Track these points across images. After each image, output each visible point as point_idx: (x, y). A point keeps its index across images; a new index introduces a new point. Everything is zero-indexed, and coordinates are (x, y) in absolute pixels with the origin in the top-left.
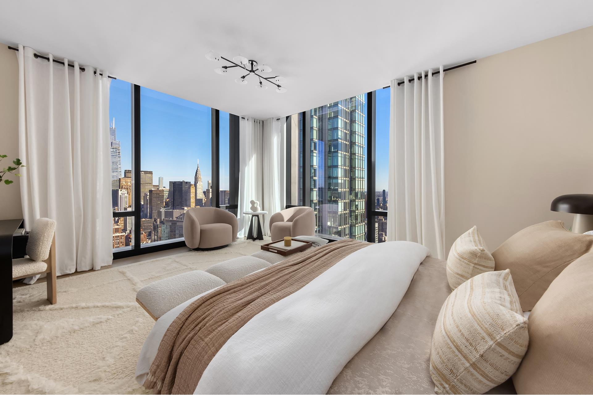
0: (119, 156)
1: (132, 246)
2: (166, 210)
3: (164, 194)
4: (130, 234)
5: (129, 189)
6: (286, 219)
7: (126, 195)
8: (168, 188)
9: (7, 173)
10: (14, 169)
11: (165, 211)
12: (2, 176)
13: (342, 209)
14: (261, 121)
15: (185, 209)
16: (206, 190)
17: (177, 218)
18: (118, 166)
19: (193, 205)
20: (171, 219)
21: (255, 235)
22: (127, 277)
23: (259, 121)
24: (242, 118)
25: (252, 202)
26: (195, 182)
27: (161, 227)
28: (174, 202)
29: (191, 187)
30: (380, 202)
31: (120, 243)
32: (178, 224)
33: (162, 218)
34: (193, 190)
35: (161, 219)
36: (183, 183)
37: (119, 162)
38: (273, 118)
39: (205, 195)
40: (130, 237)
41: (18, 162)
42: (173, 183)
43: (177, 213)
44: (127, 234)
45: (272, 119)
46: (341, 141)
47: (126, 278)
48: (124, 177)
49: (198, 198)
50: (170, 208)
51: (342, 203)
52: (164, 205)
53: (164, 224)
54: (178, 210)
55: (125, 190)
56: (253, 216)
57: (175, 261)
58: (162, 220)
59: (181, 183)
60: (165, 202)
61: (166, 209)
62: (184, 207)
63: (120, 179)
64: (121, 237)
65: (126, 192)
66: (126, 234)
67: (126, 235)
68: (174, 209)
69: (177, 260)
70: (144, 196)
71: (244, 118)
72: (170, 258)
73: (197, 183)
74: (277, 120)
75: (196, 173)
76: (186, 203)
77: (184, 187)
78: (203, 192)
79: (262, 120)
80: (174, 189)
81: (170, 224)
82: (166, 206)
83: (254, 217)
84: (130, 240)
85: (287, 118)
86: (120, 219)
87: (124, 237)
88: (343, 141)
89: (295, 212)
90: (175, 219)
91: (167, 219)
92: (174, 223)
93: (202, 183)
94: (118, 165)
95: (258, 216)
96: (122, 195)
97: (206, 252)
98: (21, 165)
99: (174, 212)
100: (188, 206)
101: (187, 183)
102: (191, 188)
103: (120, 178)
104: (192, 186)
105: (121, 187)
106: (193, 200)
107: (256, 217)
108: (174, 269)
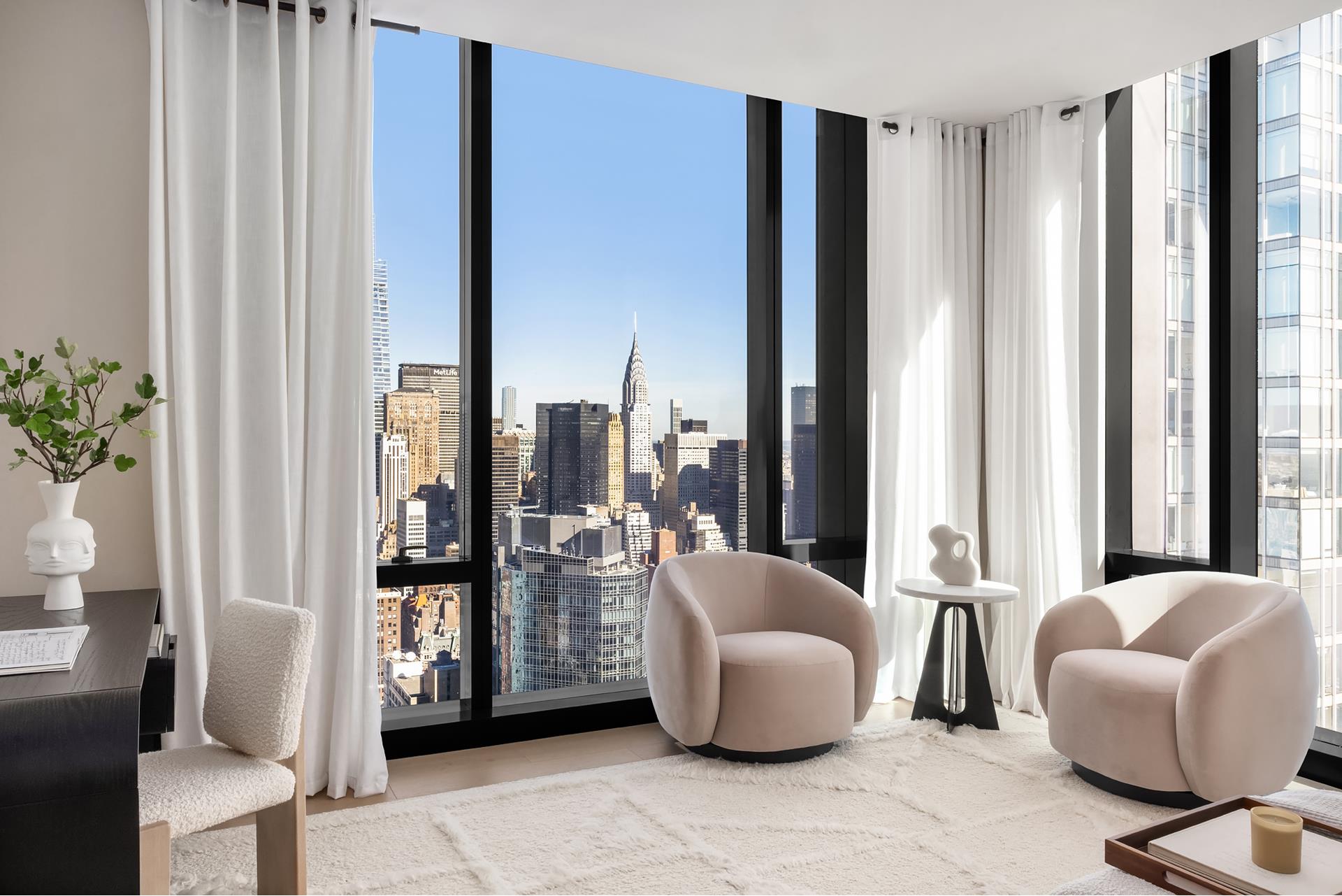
0: (382, 315)
1: (463, 702)
2: (525, 515)
3: (520, 454)
4: (414, 595)
5: (411, 430)
6: (1127, 638)
7: (403, 453)
8: (530, 430)
9: (123, 427)
10: (139, 410)
11: (523, 519)
12: (109, 440)
13: (1327, 545)
14: (972, 130)
15: (588, 513)
16: (662, 440)
17: (562, 545)
18: (379, 349)
19: (616, 496)
20: (542, 550)
22: (464, 860)
23: (966, 129)
24: (886, 125)
25: (941, 537)
26: (624, 406)
27: (509, 578)
28: (550, 483)
29: (610, 427)
31: (386, 625)
32: (567, 570)
33: (514, 546)
34: (615, 437)
35: (509, 549)
36: (582, 411)
37: (384, 335)
38: (1041, 108)
39: (660, 457)
40: (414, 607)
41: (147, 388)
42: (550, 411)
43: (562, 527)
44: (405, 597)
45: (1033, 114)
46: (1315, 183)
47: (461, 867)
48: (397, 388)
49: (635, 468)
50: (538, 506)
51: (1326, 514)
52: (520, 493)
53: (518, 567)
54: (565, 517)
55: (398, 437)
56: (943, 606)
57: (627, 801)
58: (514, 553)
59: (576, 408)
60: (524, 483)
61: (525, 511)
62: (585, 503)
63: (385, 396)
64: (390, 605)
65: (404, 443)
66: (402, 595)
67: (403, 598)
68: (551, 513)
69: (637, 796)
70: (456, 460)
71: (893, 127)
72: (604, 779)
73: (632, 409)
74: (1064, 112)
75: (629, 368)
76: (593, 490)
77: (588, 426)
78: (654, 445)
80: (550, 433)
81: (539, 568)
82: (525, 498)
83: (949, 612)
84: (415, 617)
85: (1111, 99)
86: (385, 541)
87: (399, 604)
88: (1327, 186)
89: (1178, 601)
90: (555, 550)
91: (529, 549)
92: (553, 565)
93: (648, 411)
94: (381, 347)
95: (969, 608)
96: (392, 453)
97: (746, 773)
98: (155, 397)
99: (551, 520)
100: (600, 498)
101: (595, 407)
102: (610, 431)
103: (385, 391)
104: (613, 422)
105: (388, 426)
106: (616, 479)
107: (961, 612)
108: (635, 851)
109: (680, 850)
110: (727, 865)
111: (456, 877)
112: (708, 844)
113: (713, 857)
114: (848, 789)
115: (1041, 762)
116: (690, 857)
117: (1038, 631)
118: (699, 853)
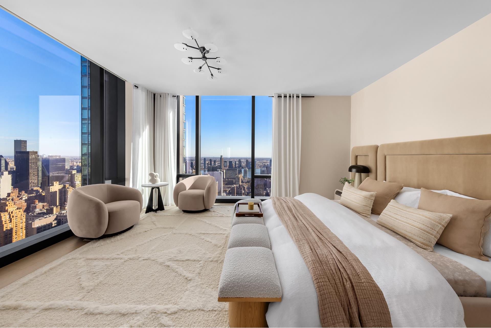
6: (187, 188)
21: (155, 206)
22: (36, 308)
24: (135, 86)
25: (152, 175)
30: (193, 165)
38: (168, 94)
47: (36, 311)
56: (153, 188)
57: (88, 259)
71: (137, 87)
74: (173, 96)
79: (154, 93)
83: (154, 190)
85: (178, 96)
89: (195, 181)
107: (157, 189)
108: (107, 268)
109: (123, 261)
110: (139, 257)
111: (38, 315)
112: (128, 256)
113: (134, 257)
114: (148, 230)
115: (177, 212)
116: (127, 261)
117: (174, 190)
118: (128, 258)
